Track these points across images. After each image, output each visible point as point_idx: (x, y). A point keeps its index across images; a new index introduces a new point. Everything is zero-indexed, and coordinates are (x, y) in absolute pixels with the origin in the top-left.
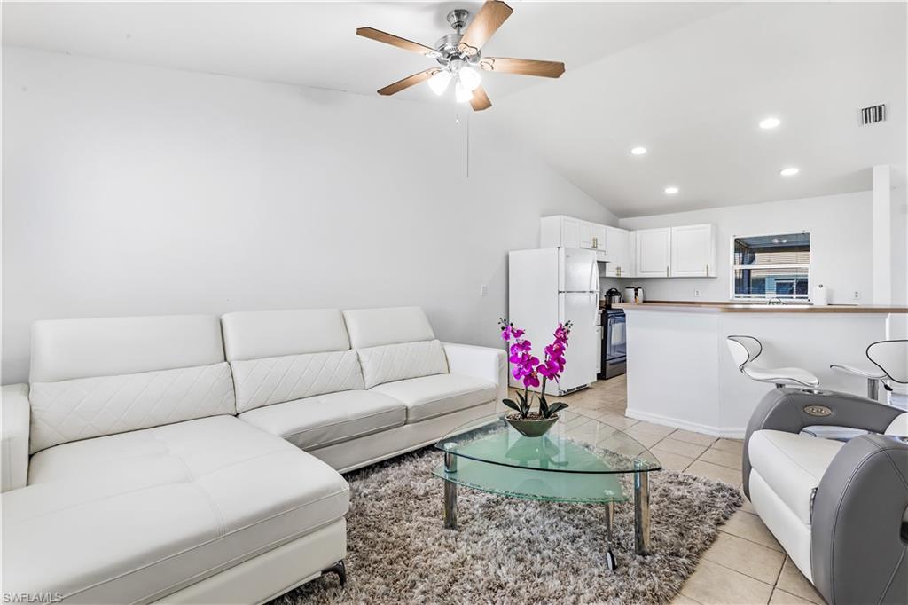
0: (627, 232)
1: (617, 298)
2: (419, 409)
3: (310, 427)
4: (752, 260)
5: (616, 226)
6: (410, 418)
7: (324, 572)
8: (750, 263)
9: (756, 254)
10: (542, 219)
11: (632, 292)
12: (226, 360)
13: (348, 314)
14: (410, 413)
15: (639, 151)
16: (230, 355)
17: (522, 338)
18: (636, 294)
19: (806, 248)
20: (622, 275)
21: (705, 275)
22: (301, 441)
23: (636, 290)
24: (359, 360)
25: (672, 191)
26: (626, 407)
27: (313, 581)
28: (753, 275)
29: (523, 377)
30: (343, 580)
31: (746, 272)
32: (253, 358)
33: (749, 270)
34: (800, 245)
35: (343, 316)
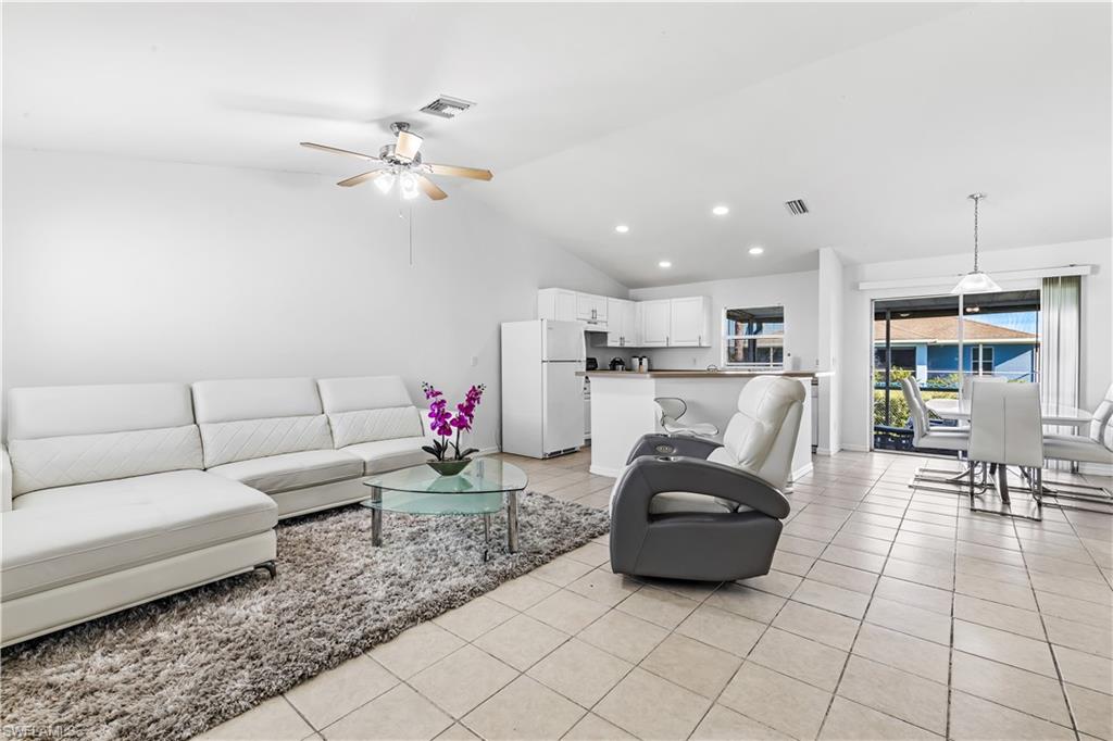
0: (632, 303)
1: (620, 367)
2: (376, 462)
3: (267, 475)
4: (760, 329)
5: (625, 297)
6: (368, 471)
7: (257, 567)
8: (755, 333)
9: (764, 325)
10: (540, 291)
11: (636, 361)
12: (195, 423)
13: (322, 383)
14: (368, 466)
15: (622, 229)
16: (200, 419)
17: (439, 398)
18: (641, 364)
19: (780, 320)
20: (626, 345)
21: (697, 344)
22: (258, 485)
23: (641, 359)
24: (329, 423)
25: (665, 265)
26: (590, 464)
27: (244, 574)
28: (758, 345)
29: (438, 428)
30: (273, 574)
31: (752, 342)
32: (222, 421)
33: (755, 341)
34: (776, 317)
35: (318, 386)
